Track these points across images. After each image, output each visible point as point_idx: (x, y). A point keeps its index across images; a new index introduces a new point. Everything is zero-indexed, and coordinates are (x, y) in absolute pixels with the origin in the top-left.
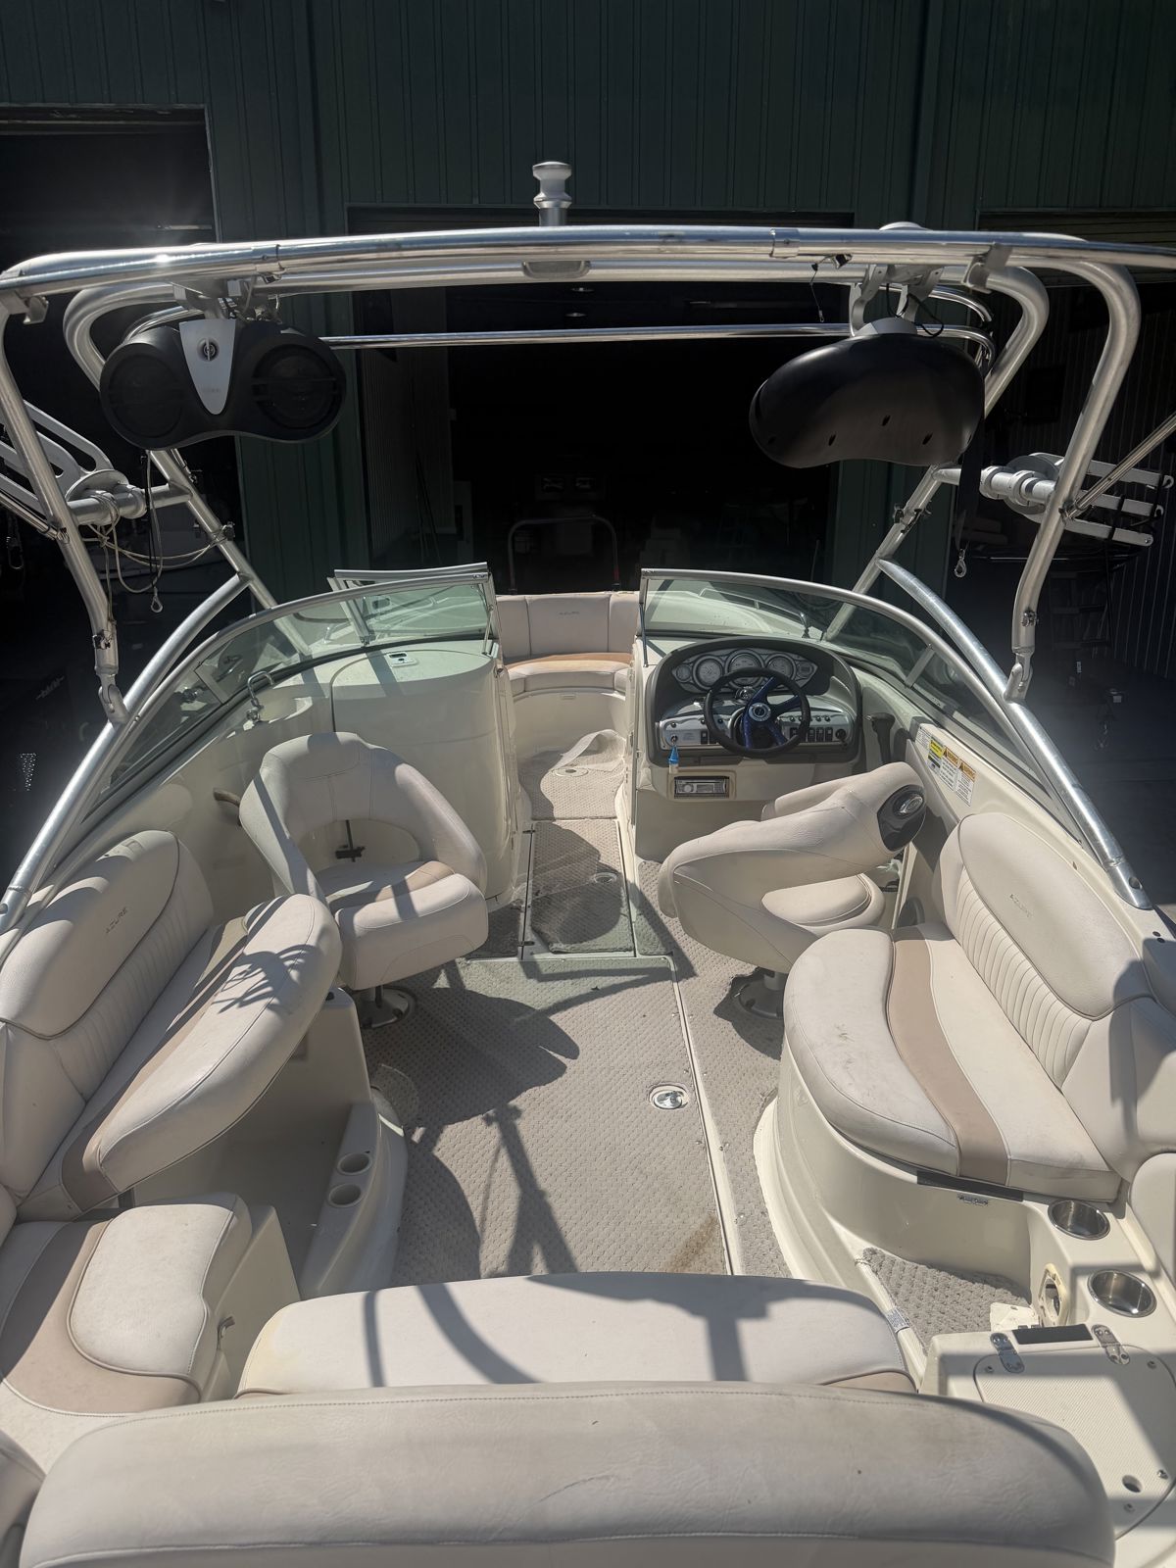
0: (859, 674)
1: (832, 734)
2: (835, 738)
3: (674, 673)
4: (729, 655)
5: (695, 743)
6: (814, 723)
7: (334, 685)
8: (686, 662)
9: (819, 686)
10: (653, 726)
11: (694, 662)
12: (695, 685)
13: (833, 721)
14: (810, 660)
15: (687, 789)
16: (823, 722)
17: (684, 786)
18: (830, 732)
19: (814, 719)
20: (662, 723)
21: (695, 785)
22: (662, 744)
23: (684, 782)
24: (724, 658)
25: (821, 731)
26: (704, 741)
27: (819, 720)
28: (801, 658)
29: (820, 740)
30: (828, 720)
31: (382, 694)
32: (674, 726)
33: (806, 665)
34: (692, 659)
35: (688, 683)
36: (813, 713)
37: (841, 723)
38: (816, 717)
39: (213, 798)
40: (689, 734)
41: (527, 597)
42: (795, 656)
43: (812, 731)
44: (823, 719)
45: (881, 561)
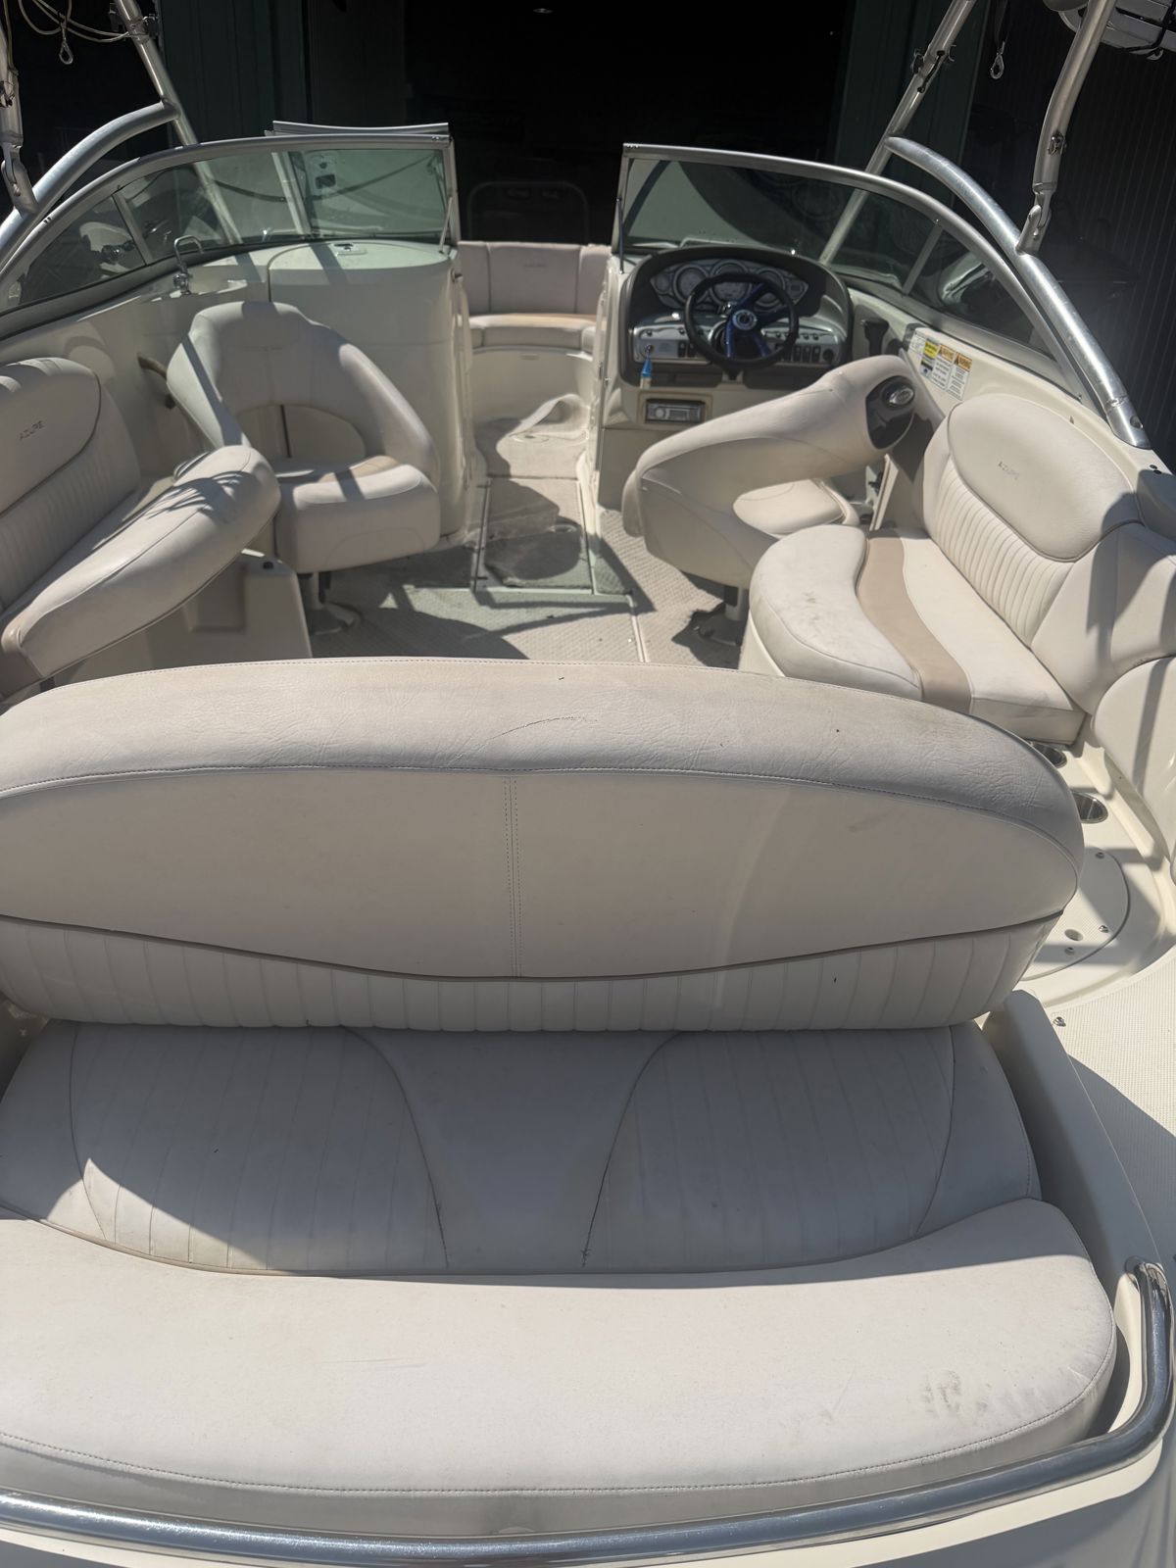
0: (854, 294)
1: (819, 354)
2: (821, 359)
3: (652, 282)
4: (713, 266)
5: (671, 357)
6: (800, 340)
7: (271, 268)
8: (666, 270)
9: (810, 307)
10: (627, 332)
11: (675, 271)
12: (675, 298)
13: (821, 340)
14: (801, 278)
15: (660, 413)
16: (811, 340)
17: (655, 410)
18: (817, 351)
19: (802, 337)
20: (636, 331)
21: (668, 410)
22: (636, 355)
23: (655, 406)
24: (708, 268)
25: (808, 350)
26: (681, 353)
27: (807, 338)
28: (791, 276)
29: (806, 360)
30: (816, 338)
31: (324, 281)
32: (650, 334)
33: (797, 282)
34: (672, 268)
35: (668, 295)
36: (801, 331)
37: (830, 342)
38: (803, 334)
39: (137, 361)
40: (665, 344)
41: (489, 244)
42: (785, 273)
43: (798, 349)
44: (811, 338)
45: (891, 138)
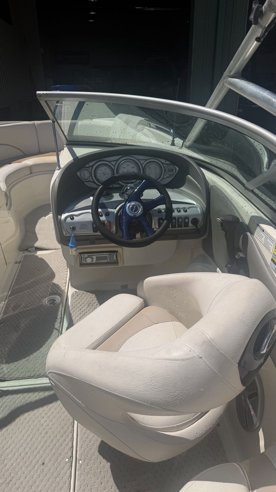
0: (208, 175)
1: (188, 222)
2: (190, 224)
3: (78, 174)
4: (117, 161)
5: (89, 232)
6: (175, 214)
8: (87, 166)
9: (177, 184)
10: (57, 218)
11: (92, 166)
13: (189, 212)
14: (173, 163)
16: (182, 213)
17: (86, 258)
18: (187, 221)
19: (176, 211)
20: (64, 216)
21: (94, 257)
22: (64, 233)
23: (86, 255)
24: (114, 163)
25: (180, 220)
26: (95, 230)
27: (179, 211)
28: (167, 162)
29: (180, 226)
30: (186, 211)
32: (72, 219)
33: (171, 167)
34: (91, 164)
35: (89, 181)
36: (174, 206)
37: (195, 213)
38: (177, 209)
40: (83, 225)
43: (174, 221)
44: (182, 210)
